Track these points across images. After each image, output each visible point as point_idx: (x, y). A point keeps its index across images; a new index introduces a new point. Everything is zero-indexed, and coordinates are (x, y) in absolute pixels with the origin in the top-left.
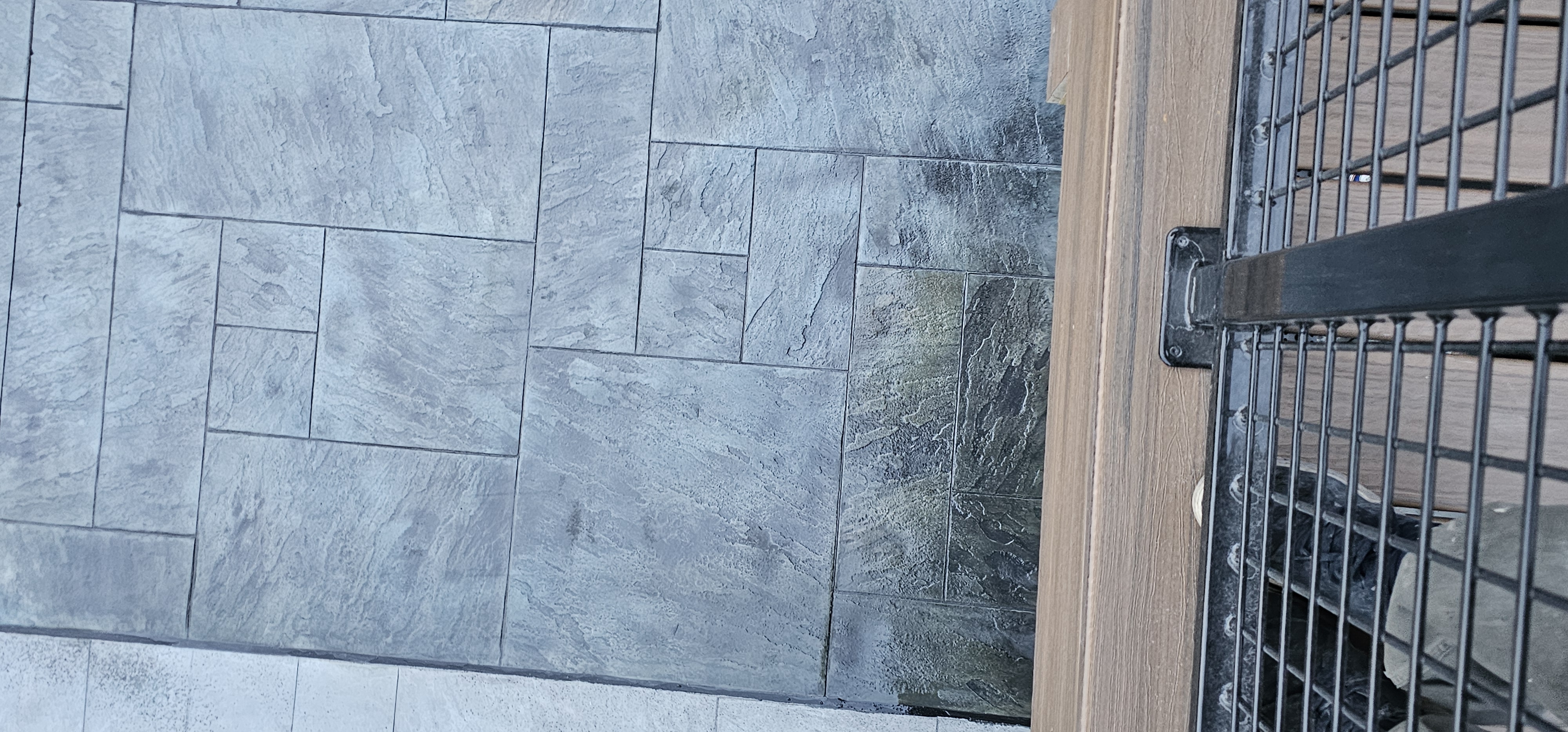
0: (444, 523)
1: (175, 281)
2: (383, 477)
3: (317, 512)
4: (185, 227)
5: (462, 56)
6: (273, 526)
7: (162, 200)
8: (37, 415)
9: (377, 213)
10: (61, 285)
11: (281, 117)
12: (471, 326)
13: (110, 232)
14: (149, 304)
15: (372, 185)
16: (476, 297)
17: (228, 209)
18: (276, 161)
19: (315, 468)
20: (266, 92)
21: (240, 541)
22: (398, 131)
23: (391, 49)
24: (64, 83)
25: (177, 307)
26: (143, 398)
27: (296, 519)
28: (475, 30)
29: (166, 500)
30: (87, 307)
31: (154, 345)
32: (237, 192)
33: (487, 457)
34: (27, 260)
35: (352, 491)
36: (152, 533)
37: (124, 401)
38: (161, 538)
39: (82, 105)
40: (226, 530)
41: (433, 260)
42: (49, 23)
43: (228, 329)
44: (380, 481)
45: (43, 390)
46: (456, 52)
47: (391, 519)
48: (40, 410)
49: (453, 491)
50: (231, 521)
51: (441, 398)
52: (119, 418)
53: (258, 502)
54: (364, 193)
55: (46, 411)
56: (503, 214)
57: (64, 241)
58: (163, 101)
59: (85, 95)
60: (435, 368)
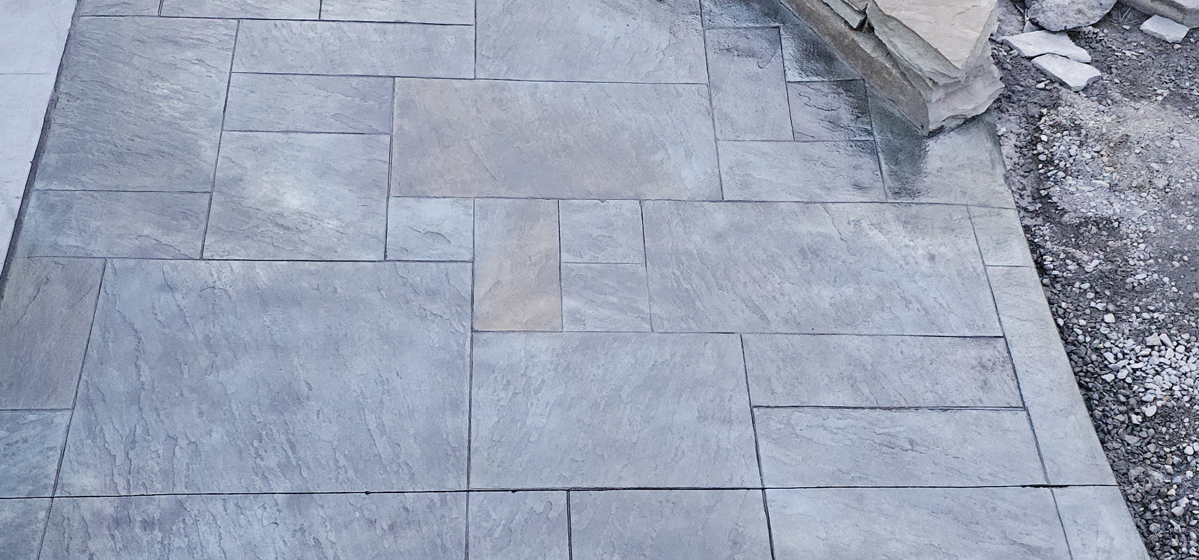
10: (288, 536)
24: (486, 521)
34: (313, 504)
42: (544, 504)
48: (160, 530)
55: (160, 535)
57: (332, 535)
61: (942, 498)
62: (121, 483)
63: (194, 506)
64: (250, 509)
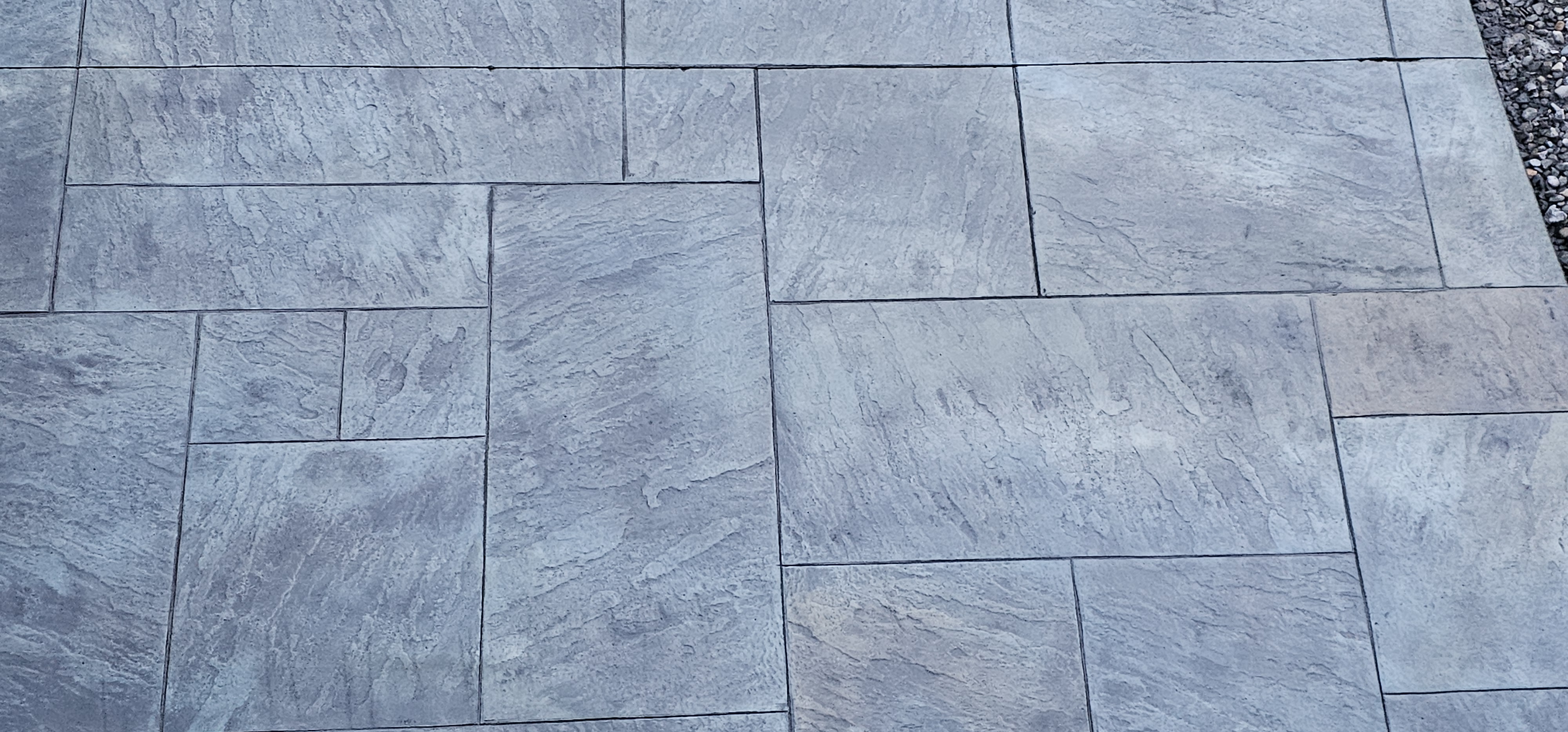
0: (61, 640)
1: (401, 255)
2: (133, 548)
3: (82, 465)
4: (475, 262)
5: (736, 593)
6: (63, 409)
7: (510, 232)
8: (218, 108)
9: (509, 501)
10: (390, 122)
11: (630, 367)
12: (354, 646)
13: (463, 174)
14: (371, 228)
15: (548, 492)
16: (397, 649)
17: (502, 313)
18: (573, 365)
19: (146, 455)
20: (662, 346)
21: (42, 368)
22: (625, 518)
23: (736, 498)
24: (649, 107)
25: (367, 262)
26: (243, 231)
27: (74, 439)
28: (772, 608)
29: (102, 271)
30: (363, 155)
31: (315, 237)
32: (525, 322)
33: (160, 692)
34: (421, 81)
35: (112, 509)
36: (57, 258)
37: (237, 208)
38: (49, 270)
39: (624, 130)
40: (59, 351)
41: (447, 584)
42: (725, 86)
43: (341, 327)
44: (126, 545)
45: (251, 113)
46: (739, 584)
47: (71, 567)
48: (223, 111)
49: (111, 648)
50: (71, 355)
51: (248, 616)
52: (215, 204)
53: (99, 387)
54: (536, 481)
55: (223, 118)
56: (519, 672)
57: (448, 123)
58: (638, 223)
59: (637, 132)
60: (291, 602)
61: (1252, 76)
62: (166, 51)
63: (264, 81)
64: (339, 86)
